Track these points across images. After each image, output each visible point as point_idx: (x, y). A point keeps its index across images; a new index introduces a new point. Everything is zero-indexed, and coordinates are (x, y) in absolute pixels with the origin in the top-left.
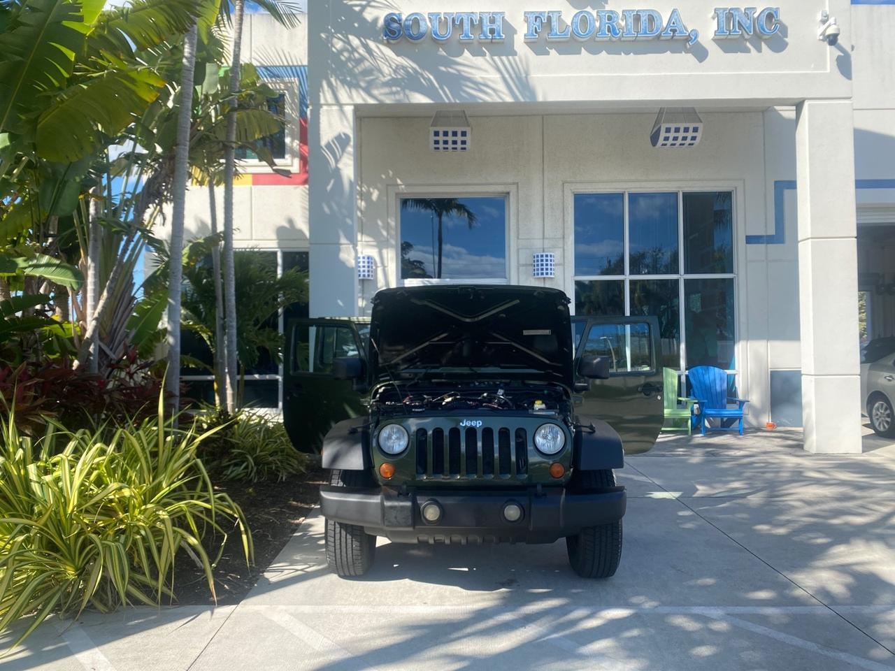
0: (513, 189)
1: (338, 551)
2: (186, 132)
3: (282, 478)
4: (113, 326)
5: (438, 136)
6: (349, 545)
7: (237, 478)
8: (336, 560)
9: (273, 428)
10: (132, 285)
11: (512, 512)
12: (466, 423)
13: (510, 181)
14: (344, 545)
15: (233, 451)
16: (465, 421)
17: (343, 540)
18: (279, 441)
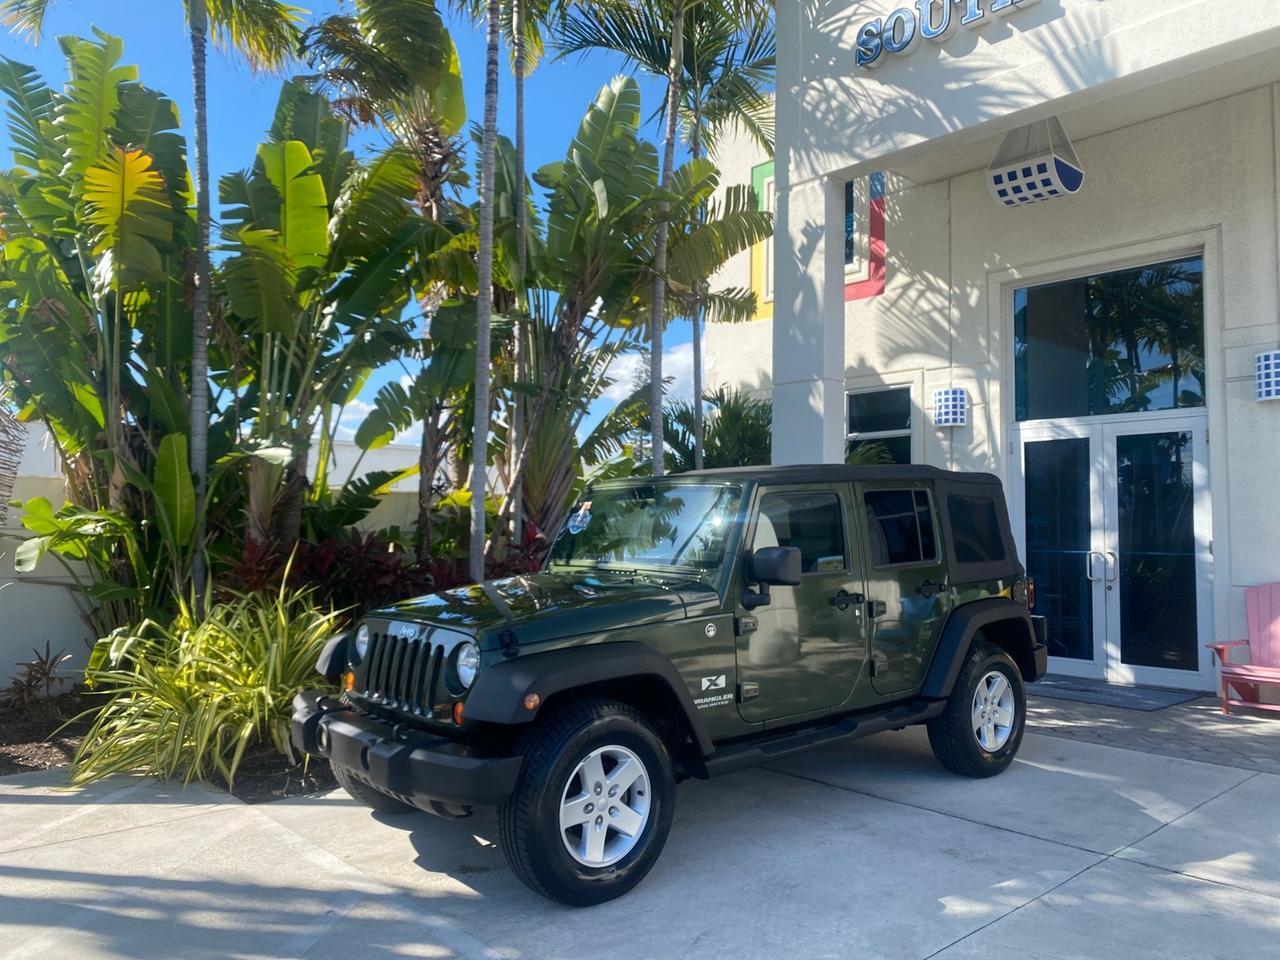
0: (1210, 239)
4: (546, 502)
5: (1016, 178)
13: (1203, 223)
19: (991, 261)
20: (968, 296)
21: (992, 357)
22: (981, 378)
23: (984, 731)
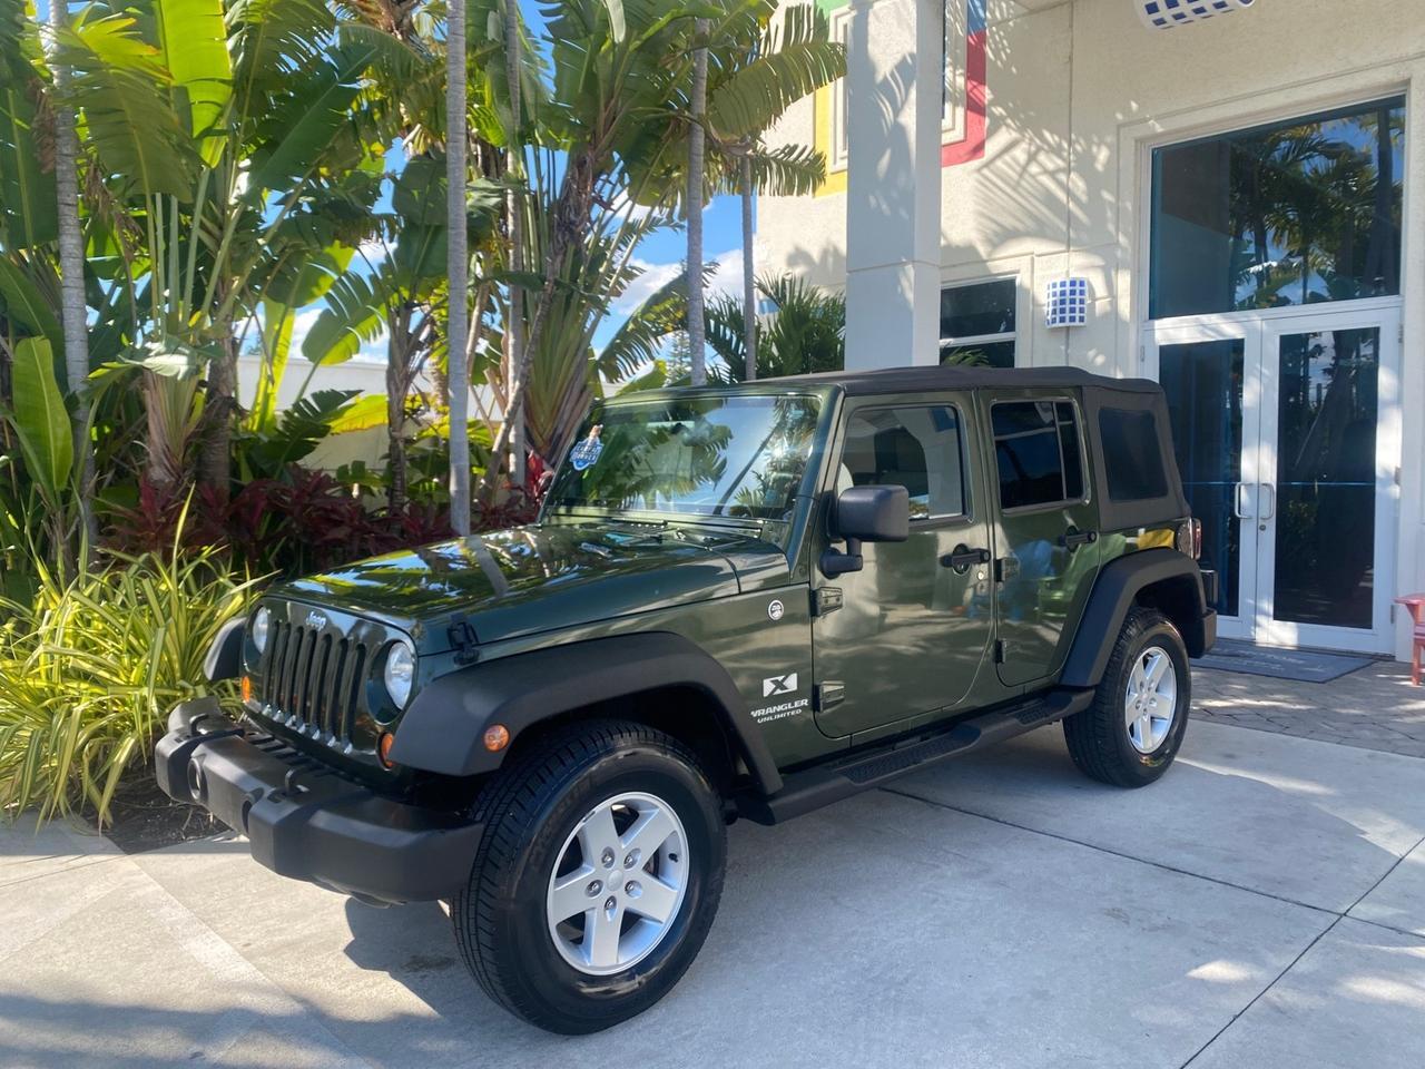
4: (556, 429)
13: (1411, 51)
19: (1126, 111)
20: (1094, 159)
21: (1122, 239)
22: (1108, 267)
23: (1139, 728)
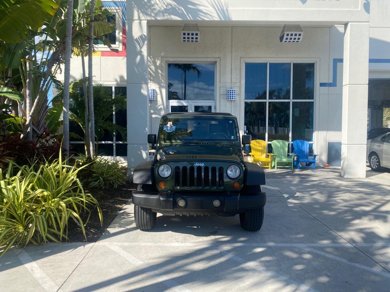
0: (218, 60)
1: (140, 219)
2: (70, 31)
3: (115, 187)
5: (185, 35)
6: (145, 217)
7: (95, 186)
8: (139, 223)
9: (111, 165)
10: (47, 101)
11: (217, 203)
12: (197, 164)
13: (217, 56)
14: (142, 216)
15: (93, 175)
16: (196, 164)
17: (142, 214)
18: (114, 171)
20: (156, 63)
22: (161, 87)
